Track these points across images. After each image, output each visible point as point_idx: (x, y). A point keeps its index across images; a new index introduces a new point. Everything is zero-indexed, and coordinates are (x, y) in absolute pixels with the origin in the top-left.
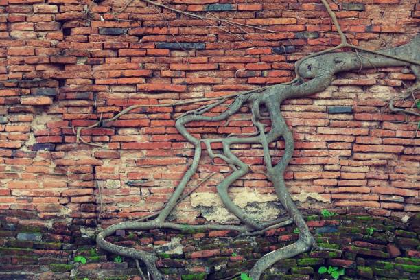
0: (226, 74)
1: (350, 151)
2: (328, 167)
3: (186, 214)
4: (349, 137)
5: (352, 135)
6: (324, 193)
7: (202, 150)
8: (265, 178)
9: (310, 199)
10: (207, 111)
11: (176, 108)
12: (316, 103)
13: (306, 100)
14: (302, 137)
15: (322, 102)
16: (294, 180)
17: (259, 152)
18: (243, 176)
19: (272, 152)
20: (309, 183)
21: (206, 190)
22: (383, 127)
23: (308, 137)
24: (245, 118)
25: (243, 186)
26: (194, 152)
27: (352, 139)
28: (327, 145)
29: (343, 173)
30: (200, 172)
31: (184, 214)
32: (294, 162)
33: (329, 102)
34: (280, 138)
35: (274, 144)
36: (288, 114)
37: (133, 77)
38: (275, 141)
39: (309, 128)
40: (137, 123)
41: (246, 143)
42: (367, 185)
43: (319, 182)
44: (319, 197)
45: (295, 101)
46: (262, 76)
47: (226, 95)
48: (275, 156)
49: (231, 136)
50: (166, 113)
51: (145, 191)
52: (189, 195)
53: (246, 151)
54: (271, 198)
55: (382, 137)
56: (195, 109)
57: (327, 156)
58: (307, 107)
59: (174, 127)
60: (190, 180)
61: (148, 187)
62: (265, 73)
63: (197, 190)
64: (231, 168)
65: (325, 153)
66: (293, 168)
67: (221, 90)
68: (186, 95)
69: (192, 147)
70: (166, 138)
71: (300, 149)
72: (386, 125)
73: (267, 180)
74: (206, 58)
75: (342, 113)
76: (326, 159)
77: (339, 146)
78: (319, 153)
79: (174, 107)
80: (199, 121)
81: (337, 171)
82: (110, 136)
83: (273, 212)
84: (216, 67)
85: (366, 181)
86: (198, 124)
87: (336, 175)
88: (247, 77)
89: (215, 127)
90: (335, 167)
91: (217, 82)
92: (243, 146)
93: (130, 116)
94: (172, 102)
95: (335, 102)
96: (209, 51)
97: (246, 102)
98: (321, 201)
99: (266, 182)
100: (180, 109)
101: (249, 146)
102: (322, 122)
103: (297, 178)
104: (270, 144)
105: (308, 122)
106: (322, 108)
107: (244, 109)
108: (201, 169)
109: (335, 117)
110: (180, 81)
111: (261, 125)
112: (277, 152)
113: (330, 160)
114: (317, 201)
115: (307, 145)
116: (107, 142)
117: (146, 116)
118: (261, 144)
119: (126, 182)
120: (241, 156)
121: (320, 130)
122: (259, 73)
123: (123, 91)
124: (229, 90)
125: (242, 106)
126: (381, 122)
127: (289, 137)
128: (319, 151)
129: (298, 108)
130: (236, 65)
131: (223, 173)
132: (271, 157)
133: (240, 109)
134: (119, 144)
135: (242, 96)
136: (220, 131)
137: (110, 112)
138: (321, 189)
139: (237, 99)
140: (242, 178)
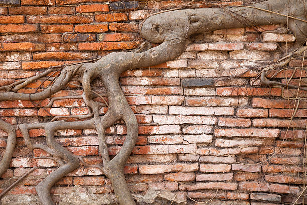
0: (49, 38)
1: (211, 136)
2: (183, 158)
4: (209, 118)
5: (214, 115)
6: (178, 191)
7: (17, 138)
8: (101, 173)
9: (159, 199)
10: (23, 88)
12: (168, 74)
13: (153, 71)
14: (148, 119)
15: (174, 74)
16: (139, 175)
17: (94, 141)
19: (110, 140)
20: (158, 178)
21: (22, 192)
22: (254, 104)
23: (157, 119)
24: (75, 95)
25: (73, 185)
26: (6, 142)
27: (213, 121)
28: (181, 129)
29: (202, 165)
30: (14, 168)
32: (139, 152)
33: (184, 74)
34: (121, 121)
35: (112, 130)
36: (130, 89)
38: (113, 125)
39: (157, 107)
41: (75, 129)
42: (233, 181)
43: (171, 177)
44: (172, 197)
45: (139, 73)
46: (96, 40)
47: (49, 66)
48: (114, 145)
49: (55, 120)
53: (75, 139)
54: (109, 199)
55: (252, 118)
57: (182, 144)
58: (155, 81)
60: (1, 179)
62: (101, 37)
63: (9, 193)
64: (55, 162)
65: (178, 139)
66: (138, 160)
69: (4, 135)
71: (147, 135)
72: (256, 102)
73: (103, 176)
74: (22, 16)
75: (200, 87)
76: (180, 146)
77: (196, 130)
78: (171, 140)
81: (193, 162)
84: (36, 29)
85: (231, 174)
86: (11, 105)
87: (194, 167)
88: (78, 42)
89: (34, 108)
90: (192, 158)
91: (37, 49)
92: (72, 133)
95: (192, 73)
96: (27, 8)
97: (75, 75)
99: (103, 179)
101: (80, 132)
102: (174, 99)
103: (143, 171)
104: (107, 128)
105: (157, 100)
106: (175, 81)
107: (73, 84)
108: (15, 163)
109: (190, 92)
111: (95, 105)
112: (117, 140)
113: (185, 149)
114: (169, 202)
115: (155, 130)
118: (95, 129)
120: (70, 146)
121: (173, 110)
122: (92, 37)
124: (53, 59)
125: (70, 80)
126: (250, 98)
127: (131, 119)
128: (170, 137)
129: (144, 82)
130: (62, 27)
131: (45, 168)
132: (109, 145)
133: (67, 83)
135: (69, 68)
136: (41, 112)
138: (173, 186)
139: (64, 71)
140: (70, 175)
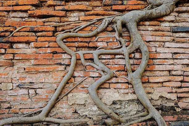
0: (95, 4)
2: (174, 73)
3: (64, 110)
6: (172, 93)
7: (77, 59)
8: (127, 81)
9: (161, 97)
10: (80, 30)
11: (57, 29)
12: (163, 24)
13: (155, 22)
14: (154, 50)
15: (167, 24)
16: (149, 82)
17: (122, 62)
18: (109, 80)
19: (131, 61)
20: (160, 85)
21: (80, 91)
23: (158, 50)
24: (110, 35)
25: (109, 88)
26: (71, 61)
28: (173, 56)
29: (185, 77)
30: (75, 77)
31: (62, 110)
32: (149, 69)
33: (173, 24)
34: (138, 50)
35: (133, 55)
36: (143, 32)
37: (25, 5)
38: (133, 53)
39: (158, 43)
40: (26, 39)
41: (111, 54)
43: (167, 84)
44: (168, 96)
45: (147, 23)
46: (122, 4)
47: (95, 18)
48: (134, 65)
49: (99, 49)
50: (49, 31)
51: (32, 92)
52: (67, 95)
53: (111, 60)
54: (131, 97)
56: (72, 28)
58: (157, 28)
59: (55, 42)
60: (67, 83)
61: (34, 88)
62: (125, 2)
63: (72, 91)
64: (100, 74)
65: (171, 62)
66: (148, 74)
67: (92, 15)
68: (66, 19)
69: (69, 57)
70: (49, 51)
71: (153, 59)
73: (127, 83)
75: (183, 32)
76: (172, 66)
77: (181, 56)
78: (167, 62)
79: (56, 27)
80: (75, 37)
81: (180, 75)
82: (6, 49)
83: (133, 108)
86: (73, 40)
87: (181, 78)
88: (112, 5)
89: (87, 42)
90: (179, 73)
91: (88, 9)
92: (109, 57)
93: (21, 34)
94: (55, 24)
95: (177, 24)
97: (111, 23)
98: (170, 99)
99: (127, 85)
100: (61, 29)
101: (113, 56)
102: (168, 38)
103: (151, 81)
104: (130, 54)
105: (158, 39)
106: (168, 29)
107: (110, 29)
108: (76, 74)
109: (177, 35)
110: (61, 8)
111: (123, 40)
112: (136, 61)
113: (176, 67)
114: (167, 99)
115: (158, 56)
116: (3, 54)
117: (34, 34)
118: (123, 55)
119: (17, 85)
120: (108, 64)
121: (167, 44)
122: (120, 3)
123: (19, 16)
124: (97, 15)
125: (108, 26)
127: (144, 49)
128: (167, 60)
129: (150, 28)
131: (93, 77)
132: (131, 65)
133: (106, 28)
134: (12, 55)
135: (107, 19)
136: (91, 45)
137: (6, 31)
138: (169, 90)
139: (104, 21)
140: (108, 82)
